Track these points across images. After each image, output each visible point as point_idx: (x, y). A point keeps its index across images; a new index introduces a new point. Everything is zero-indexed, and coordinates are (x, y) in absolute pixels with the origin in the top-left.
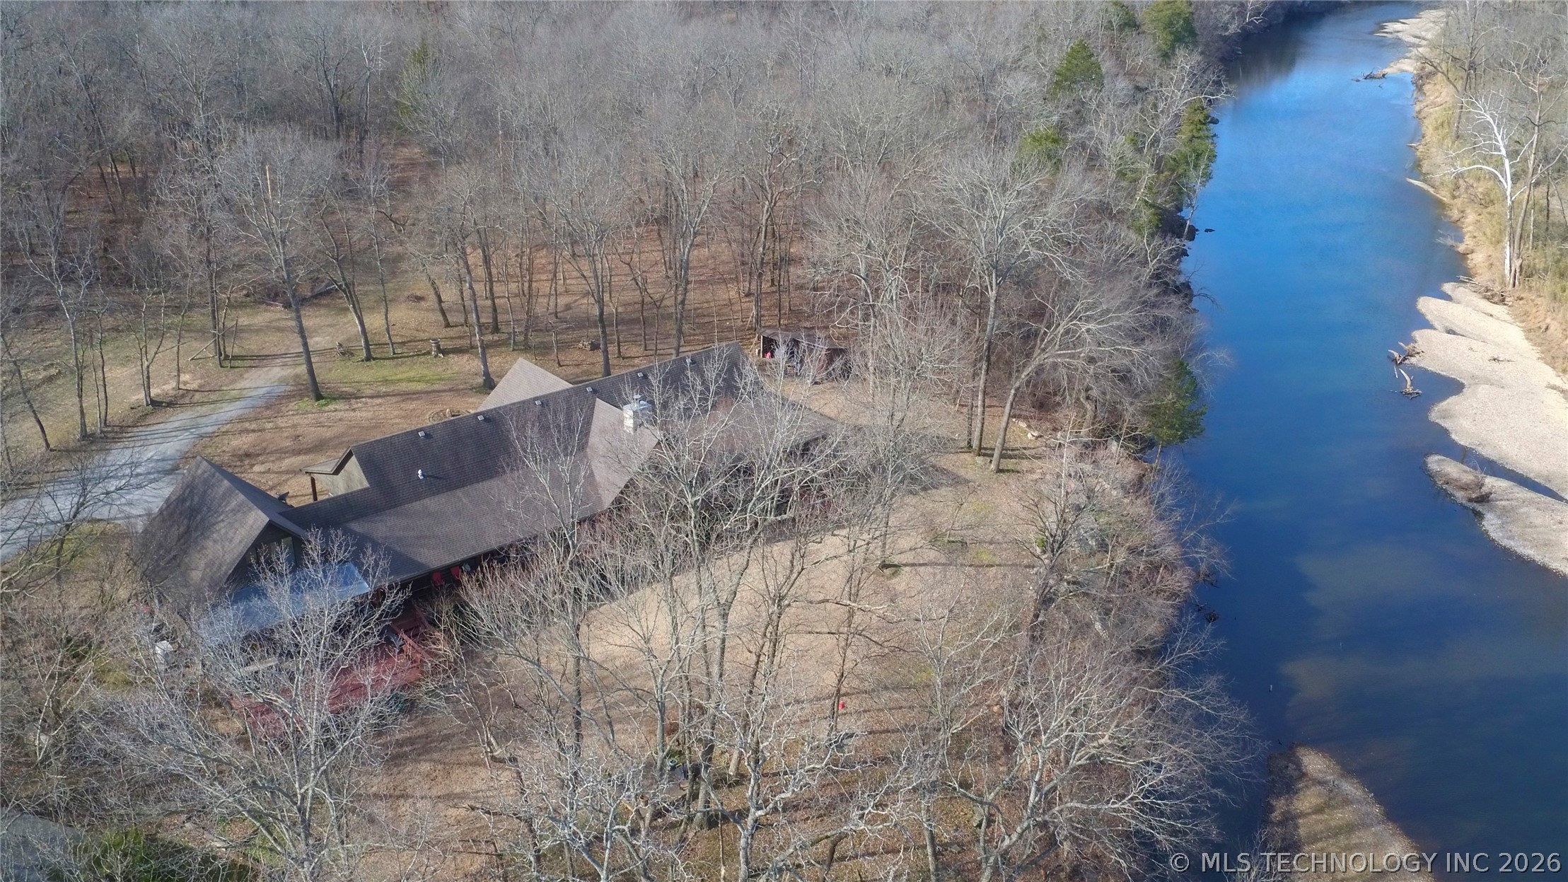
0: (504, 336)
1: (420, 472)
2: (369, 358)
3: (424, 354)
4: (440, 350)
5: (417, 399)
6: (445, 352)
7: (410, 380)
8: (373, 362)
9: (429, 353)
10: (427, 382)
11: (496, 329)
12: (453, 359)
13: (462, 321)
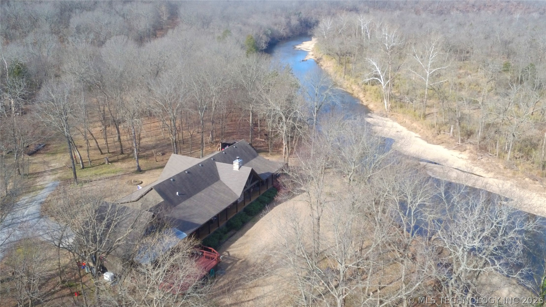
0: (126, 155)
1: (177, 193)
2: (83, 168)
3: (103, 164)
4: (109, 162)
5: (115, 179)
6: (111, 162)
7: (105, 173)
8: (86, 169)
9: (104, 163)
10: (114, 173)
11: (122, 153)
12: (116, 164)
13: (107, 152)
